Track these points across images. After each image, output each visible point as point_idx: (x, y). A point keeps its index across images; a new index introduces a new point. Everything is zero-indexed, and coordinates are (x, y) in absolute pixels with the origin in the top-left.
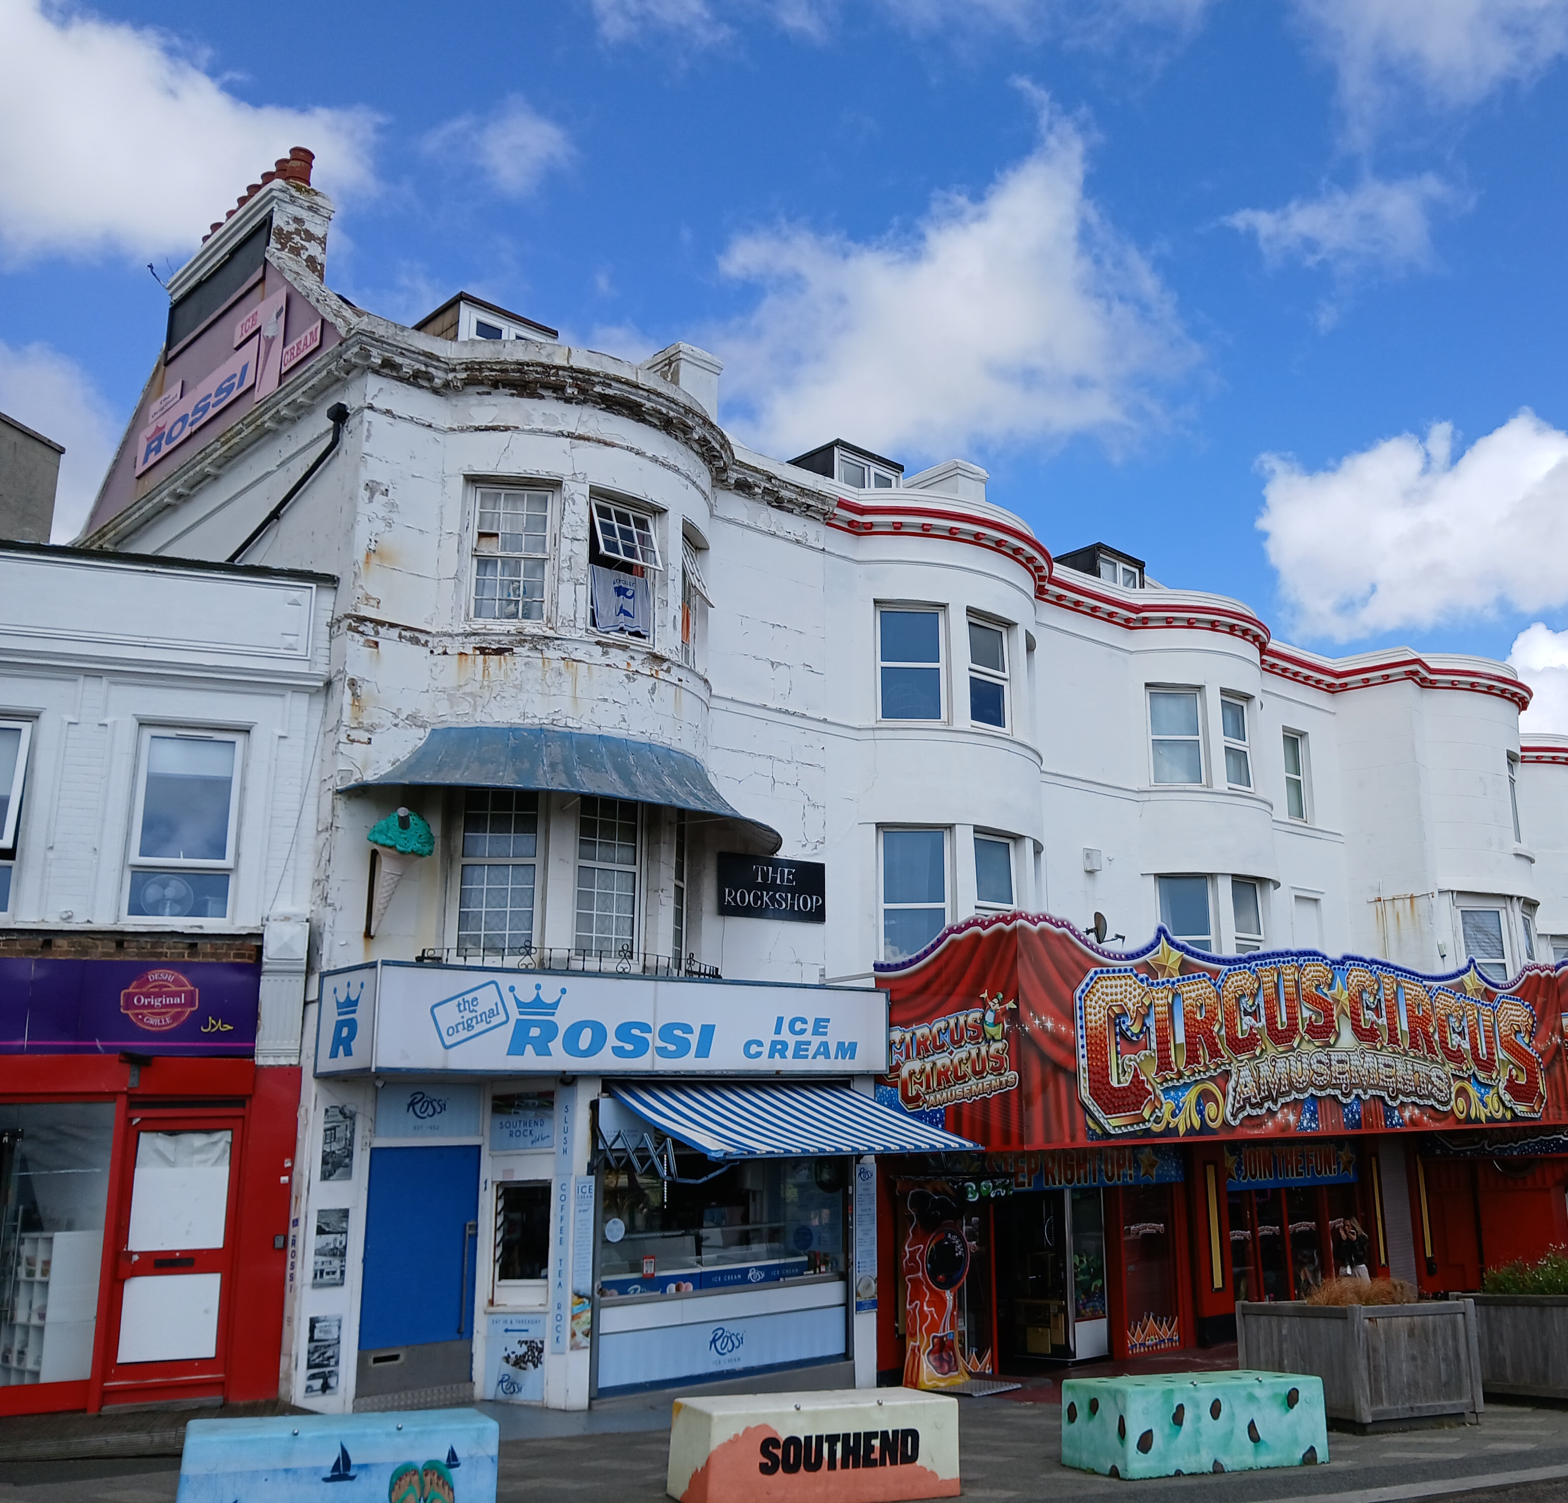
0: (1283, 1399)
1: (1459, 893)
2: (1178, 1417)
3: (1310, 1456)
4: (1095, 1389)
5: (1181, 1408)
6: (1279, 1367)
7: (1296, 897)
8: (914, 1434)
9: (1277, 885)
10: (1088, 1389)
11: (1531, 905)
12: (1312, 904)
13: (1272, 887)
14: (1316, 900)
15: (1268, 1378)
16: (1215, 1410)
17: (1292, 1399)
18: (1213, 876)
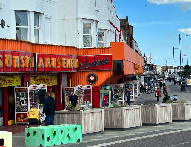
0: (74, 129)
1: (83, 18)
2: (54, 134)
3: (79, 140)
4: (35, 129)
5: (55, 132)
6: (73, 123)
7: (46, 17)
8: (3, 139)
9: (43, 14)
10: (33, 129)
11: (97, 22)
12: (49, 19)
13: (42, 14)
14: (50, 18)
15: (71, 125)
16: (62, 132)
17: (76, 129)
18: (29, 11)
